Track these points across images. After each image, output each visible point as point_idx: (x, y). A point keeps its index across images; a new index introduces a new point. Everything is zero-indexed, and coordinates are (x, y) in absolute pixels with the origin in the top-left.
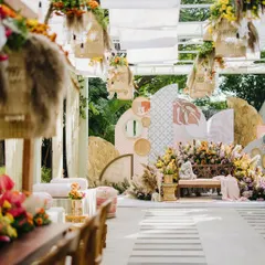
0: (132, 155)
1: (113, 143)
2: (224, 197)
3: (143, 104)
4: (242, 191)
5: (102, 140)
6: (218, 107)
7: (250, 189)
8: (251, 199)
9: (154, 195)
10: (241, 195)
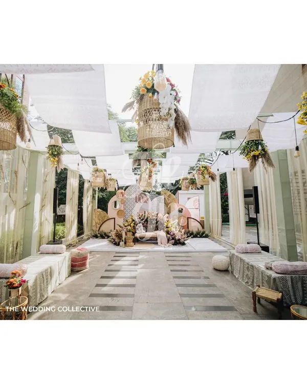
0: (114, 218)
1: (107, 213)
2: (159, 244)
3: (122, 193)
4: (168, 240)
5: (101, 210)
6: (159, 194)
7: (173, 239)
8: (173, 245)
9: (122, 243)
10: (168, 242)
